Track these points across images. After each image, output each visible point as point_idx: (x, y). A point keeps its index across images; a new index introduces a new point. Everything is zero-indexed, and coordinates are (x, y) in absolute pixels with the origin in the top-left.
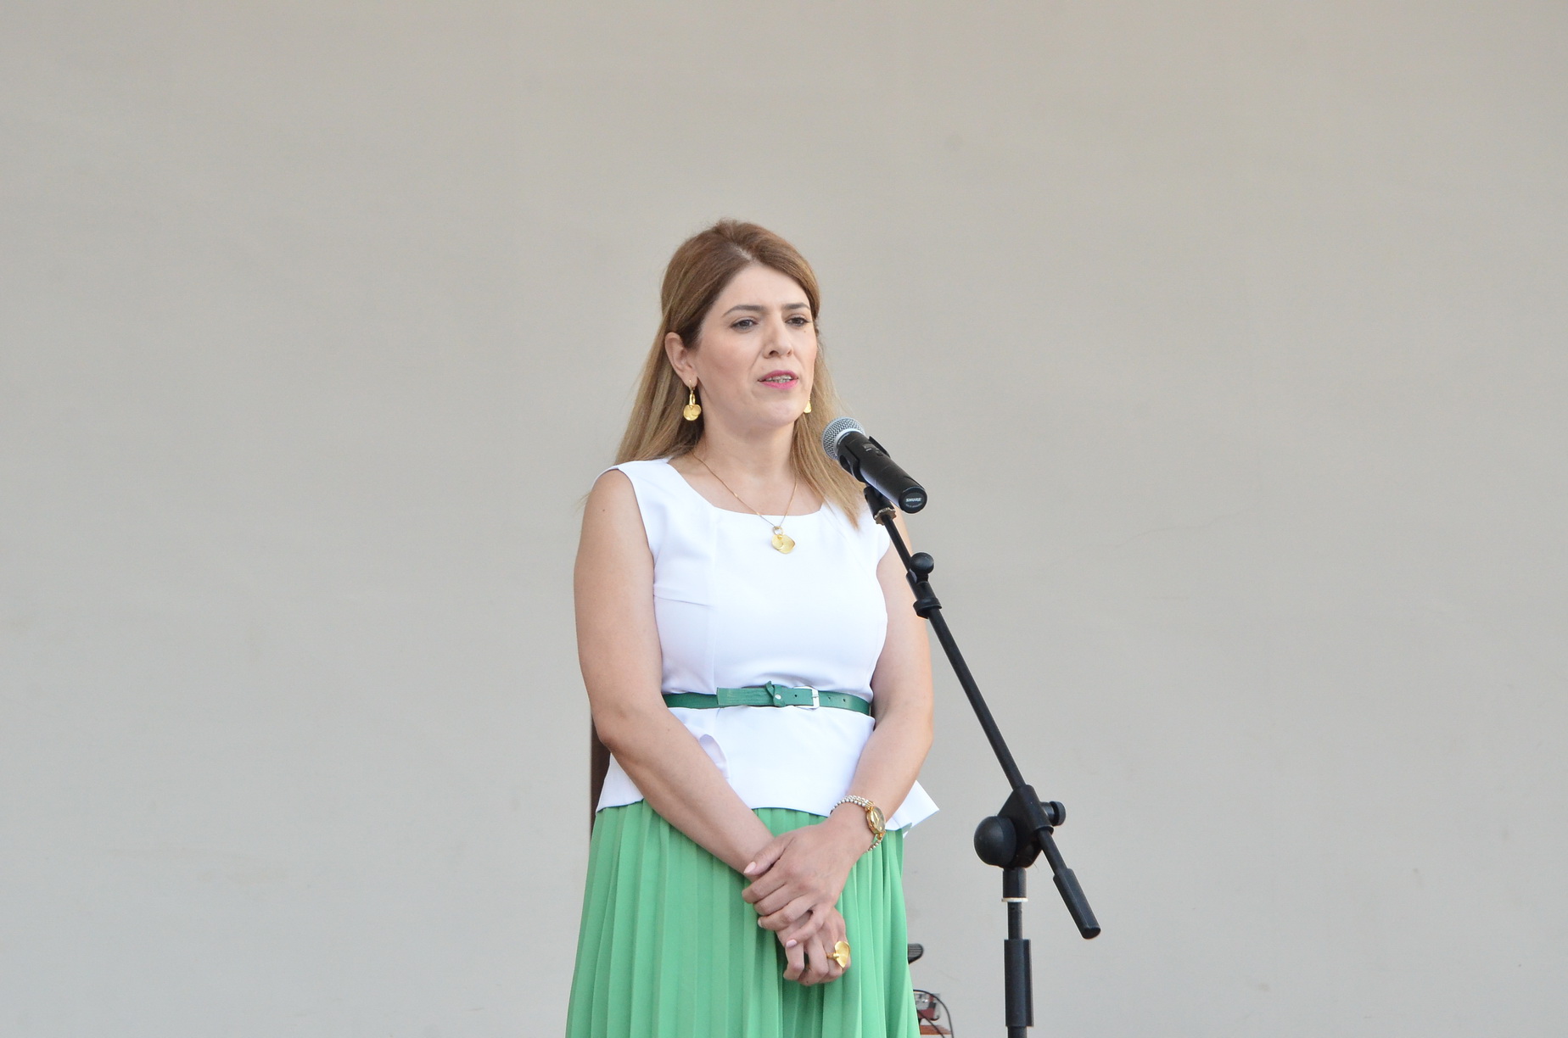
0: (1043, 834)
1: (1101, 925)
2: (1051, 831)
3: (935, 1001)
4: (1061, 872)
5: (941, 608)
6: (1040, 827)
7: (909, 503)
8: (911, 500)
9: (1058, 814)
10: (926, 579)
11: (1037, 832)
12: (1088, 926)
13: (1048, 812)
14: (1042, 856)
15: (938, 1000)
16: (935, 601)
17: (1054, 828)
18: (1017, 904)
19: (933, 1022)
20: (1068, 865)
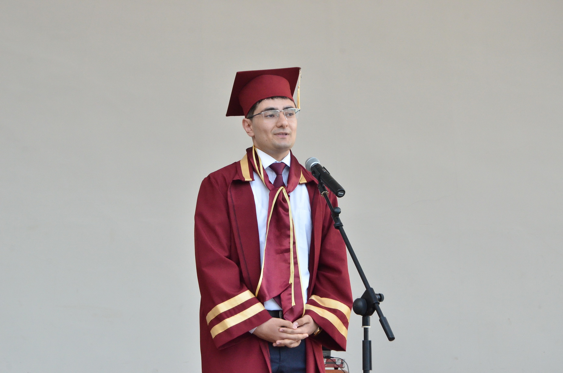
0: (376, 305)
1: (395, 336)
3: (343, 362)
4: (382, 318)
5: (343, 226)
6: (375, 302)
8: (340, 193)
9: (381, 298)
10: (338, 216)
11: (374, 304)
12: (391, 337)
13: (378, 297)
14: (375, 312)
15: (344, 361)
16: (341, 223)
17: (380, 303)
18: (367, 328)
19: (342, 369)
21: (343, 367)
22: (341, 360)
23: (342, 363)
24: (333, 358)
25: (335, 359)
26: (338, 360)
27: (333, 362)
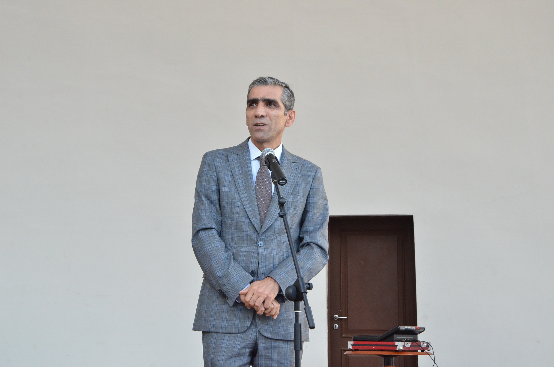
0: (304, 294)
2: (307, 293)
4: (307, 307)
6: (303, 291)
7: (281, 182)
8: (282, 182)
11: (302, 293)
13: (306, 286)
14: (303, 301)
15: (430, 344)
18: (298, 313)
20: (310, 305)
21: (429, 350)
22: (426, 343)
23: (428, 346)
24: (419, 341)
25: (421, 343)
26: (423, 343)
27: (418, 345)
